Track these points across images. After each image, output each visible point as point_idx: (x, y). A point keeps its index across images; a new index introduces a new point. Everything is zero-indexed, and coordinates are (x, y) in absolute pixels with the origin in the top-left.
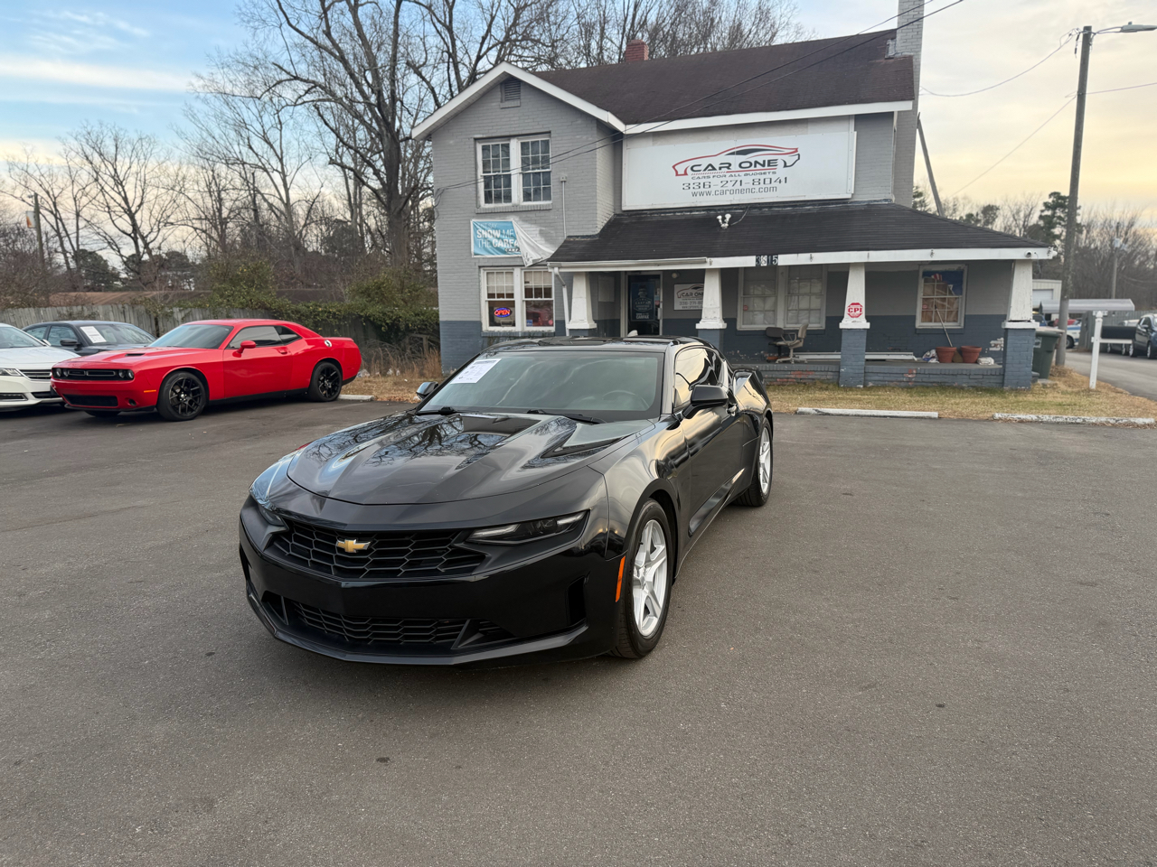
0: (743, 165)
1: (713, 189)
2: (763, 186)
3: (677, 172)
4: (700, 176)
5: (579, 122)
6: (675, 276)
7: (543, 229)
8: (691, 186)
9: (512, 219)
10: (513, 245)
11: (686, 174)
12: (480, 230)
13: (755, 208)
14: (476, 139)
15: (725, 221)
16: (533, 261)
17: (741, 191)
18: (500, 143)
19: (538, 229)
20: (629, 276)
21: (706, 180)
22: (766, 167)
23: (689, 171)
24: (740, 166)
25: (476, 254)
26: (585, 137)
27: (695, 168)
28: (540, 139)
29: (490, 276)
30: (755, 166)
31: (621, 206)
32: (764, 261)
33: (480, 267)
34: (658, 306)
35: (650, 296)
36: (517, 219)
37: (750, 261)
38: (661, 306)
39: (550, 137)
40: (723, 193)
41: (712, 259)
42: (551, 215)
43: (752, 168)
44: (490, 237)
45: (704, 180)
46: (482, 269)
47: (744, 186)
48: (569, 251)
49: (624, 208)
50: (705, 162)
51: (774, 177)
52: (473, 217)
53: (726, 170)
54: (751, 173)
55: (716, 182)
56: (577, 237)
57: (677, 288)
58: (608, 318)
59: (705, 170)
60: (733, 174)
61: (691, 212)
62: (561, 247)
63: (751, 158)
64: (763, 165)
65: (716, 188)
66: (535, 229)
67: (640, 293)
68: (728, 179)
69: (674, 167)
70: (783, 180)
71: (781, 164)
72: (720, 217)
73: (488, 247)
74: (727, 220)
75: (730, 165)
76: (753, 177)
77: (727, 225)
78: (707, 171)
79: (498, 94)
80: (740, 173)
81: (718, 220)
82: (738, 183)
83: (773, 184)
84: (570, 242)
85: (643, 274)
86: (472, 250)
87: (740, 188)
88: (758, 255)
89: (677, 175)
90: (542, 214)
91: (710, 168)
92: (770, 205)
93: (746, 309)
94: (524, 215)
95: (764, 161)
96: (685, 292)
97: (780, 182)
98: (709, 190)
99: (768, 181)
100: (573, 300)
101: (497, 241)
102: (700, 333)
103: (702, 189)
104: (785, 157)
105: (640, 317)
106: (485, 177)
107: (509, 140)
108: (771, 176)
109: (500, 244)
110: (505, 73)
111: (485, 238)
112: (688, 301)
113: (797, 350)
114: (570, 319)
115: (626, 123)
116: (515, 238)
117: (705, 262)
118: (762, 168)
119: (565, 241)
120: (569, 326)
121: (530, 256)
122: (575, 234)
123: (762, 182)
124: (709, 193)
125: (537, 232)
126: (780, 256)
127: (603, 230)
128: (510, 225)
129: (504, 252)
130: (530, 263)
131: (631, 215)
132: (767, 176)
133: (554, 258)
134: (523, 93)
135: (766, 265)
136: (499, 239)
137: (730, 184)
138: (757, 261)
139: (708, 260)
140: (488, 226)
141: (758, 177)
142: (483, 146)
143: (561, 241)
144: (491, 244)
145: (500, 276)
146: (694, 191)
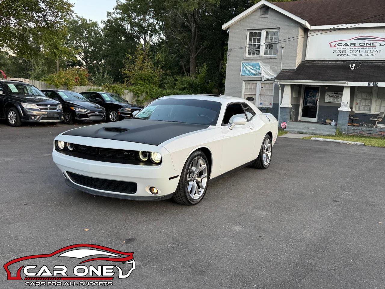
0: (361, 44)
1: (346, 53)
2: (370, 53)
3: (331, 45)
4: (342, 48)
5: (292, 24)
6: (327, 88)
7: (272, 66)
8: (337, 52)
9: (259, 62)
10: (258, 72)
11: (335, 46)
12: (245, 66)
13: (365, 62)
14: (247, 30)
15: (353, 67)
16: (266, 79)
17: (359, 55)
18: (257, 32)
19: (270, 66)
20: (305, 87)
21: (345, 50)
22: (371, 46)
23: (336, 46)
24: (360, 45)
25: (242, 75)
26: (294, 30)
27: (339, 45)
28: (274, 30)
29: (247, 84)
30: (366, 45)
31: (305, 58)
32: (372, 84)
33: (243, 80)
34: (317, 100)
35: (314, 96)
36: (261, 62)
37: (365, 84)
38: (319, 100)
39: (279, 30)
40: (351, 55)
41: (349, 82)
42: (275, 61)
43: (365, 45)
44: (249, 69)
45: (343, 50)
46: (244, 81)
47: (361, 53)
48: (282, 75)
49: (306, 59)
50: (344, 43)
51: (375, 50)
52: (243, 61)
53: (353, 46)
54: (364, 48)
55: (348, 50)
56: (287, 70)
57: (327, 93)
58: (295, 104)
59: (344, 45)
60: (356, 48)
61: (336, 62)
62: (280, 73)
63: (365, 41)
64: (370, 45)
65: (348, 53)
66: (269, 66)
67: (310, 94)
68: (354, 49)
69: (330, 44)
70: (379, 51)
71: (378, 44)
72: (350, 65)
73: (248, 73)
74: (354, 67)
75: (355, 44)
76: (365, 49)
77: (353, 68)
78: (344, 46)
79: (259, 12)
80: (359, 48)
81: (350, 66)
82: (358, 51)
83: (374, 53)
84: (283, 72)
85: (312, 86)
86: (241, 74)
87: (359, 53)
88: (369, 81)
89: (331, 47)
90: (272, 60)
91: (346, 45)
92: (372, 61)
93: (357, 104)
94: (264, 60)
95: (371, 43)
96: (331, 95)
97: (377, 52)
98: (345, 53)
99: (372, 51)
100: (284, 96)
101: (251, 70)
102: (339, 112)
103: (342, 53)
104: (380, 42)
105: (309, 104)
106: (249, 45)
107: (261, 30)
108: (373, 49)
109: (253, 72)
110: (263, 4)
111: (247, 69)
112: (331, 99)
113: (379, 123)
114: (281, 102)
115: (311, 25)
116: (260, 69)
117: (345, 83)
118: (370, 46)
119: (281, 71)
120: (280, 106)
121: (265, 76)
122: (286, 69)
123: (369, 51)
124: (345, 55)
125: (269, 67)
126: (379, 83)
127: (298, 68)
128: (258, 64)
129: (254, 75)
130: (265, 79)
131: (309, 62)
132: (372, 49)
133: (277, 78)
134: (270, 12)
135: (372, 86)
136: (252, 69)
137: (354, 52)
138: (368, 84)
139: (347, 82)
140: (248, 64)
141: (368, 49)
142: (250, 33)
143: (279, 71)
144: (249, 71)
145: (251, 84)
146: (338, 53)
